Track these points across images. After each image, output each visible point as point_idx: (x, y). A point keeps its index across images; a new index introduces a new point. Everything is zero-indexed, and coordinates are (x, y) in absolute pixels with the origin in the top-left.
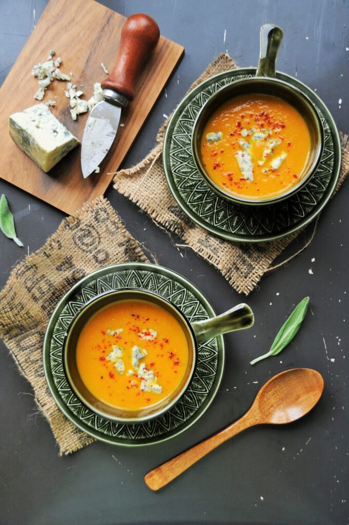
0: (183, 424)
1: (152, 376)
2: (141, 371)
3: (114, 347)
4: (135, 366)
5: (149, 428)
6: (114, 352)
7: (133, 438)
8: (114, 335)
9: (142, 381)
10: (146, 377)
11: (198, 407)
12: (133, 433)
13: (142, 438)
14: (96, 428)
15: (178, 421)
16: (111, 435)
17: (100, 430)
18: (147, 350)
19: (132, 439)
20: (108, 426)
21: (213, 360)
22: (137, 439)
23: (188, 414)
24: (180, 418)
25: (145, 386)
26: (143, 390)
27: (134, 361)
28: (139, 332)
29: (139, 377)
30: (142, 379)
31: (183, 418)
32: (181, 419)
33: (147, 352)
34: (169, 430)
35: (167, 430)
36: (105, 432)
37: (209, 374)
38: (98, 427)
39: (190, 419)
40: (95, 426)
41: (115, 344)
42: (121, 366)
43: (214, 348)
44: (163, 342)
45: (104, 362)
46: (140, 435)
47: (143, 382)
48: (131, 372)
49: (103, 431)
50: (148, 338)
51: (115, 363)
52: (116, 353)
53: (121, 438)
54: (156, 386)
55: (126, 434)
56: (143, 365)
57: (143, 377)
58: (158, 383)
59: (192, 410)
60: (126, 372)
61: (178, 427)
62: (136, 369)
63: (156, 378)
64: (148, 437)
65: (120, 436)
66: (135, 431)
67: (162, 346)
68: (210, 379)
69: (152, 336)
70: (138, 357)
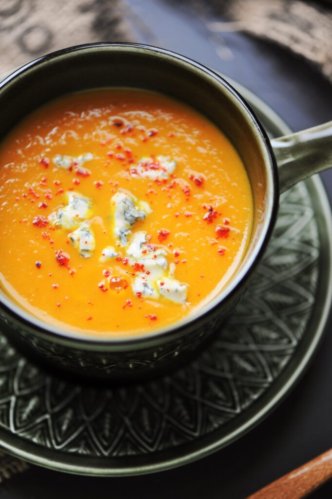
0: (233, 420)
1: (162, 261)
2: (134, 250)
3: (70, 196)
4: (120, 238)
5: (146, 434)
6: (70, 205)
7: (106, 454)
8: (71, 169)
9: (137, 273)
10: (148, 262)
11: (270, 379)
12: (105, 443)
13: (129, 453)
14: (12, 429)
15: (220, 414)
16: (49, 445)
17: (21, 435)
18: (151, 203)
19: (103, 456)
20: (42, 429)
21: (307, 270)
22: (117, 457)
23: (244, 397)
24: (227, 407)
25: (145, 285)
26: (139, 295)
27: (119, 225)
28: (131, 162)
29: (132, 263)
30: (139, 268)
31: (234, 407)
32: (228, 410)
33: (152, 208)
34: (196, 434)
35: (193, 436)
36: (35, 440)
37: (297, 303)
38: (16, 428)
39: (250, 407)
40: (9, 425)
41: (71, 190)
42: (87, 239)
43: (308, 243)
44: (191, 186)
45: (44, 231)
46: (124, 448)
47: (141, 274)
48: (109, 251)
49: (28, 437)
50: (153, 174)
51: (70, 231)
52: (74, 208)
53: (76, 454)
54: (172, 284)
55: (88, 446)
56: (140, 236)
57: (140, 263)
58: (177, 276)
59: (255, 389)
60: (97, 252)
61: (221, 426)
62: (123, 244)
63: (173, 267)
64: (144, 451)
65: (73, 450)
66: (110, 440)
67: (187, 193)
68: (300, 315)
69: (165, 170)
70: (128, 215)
